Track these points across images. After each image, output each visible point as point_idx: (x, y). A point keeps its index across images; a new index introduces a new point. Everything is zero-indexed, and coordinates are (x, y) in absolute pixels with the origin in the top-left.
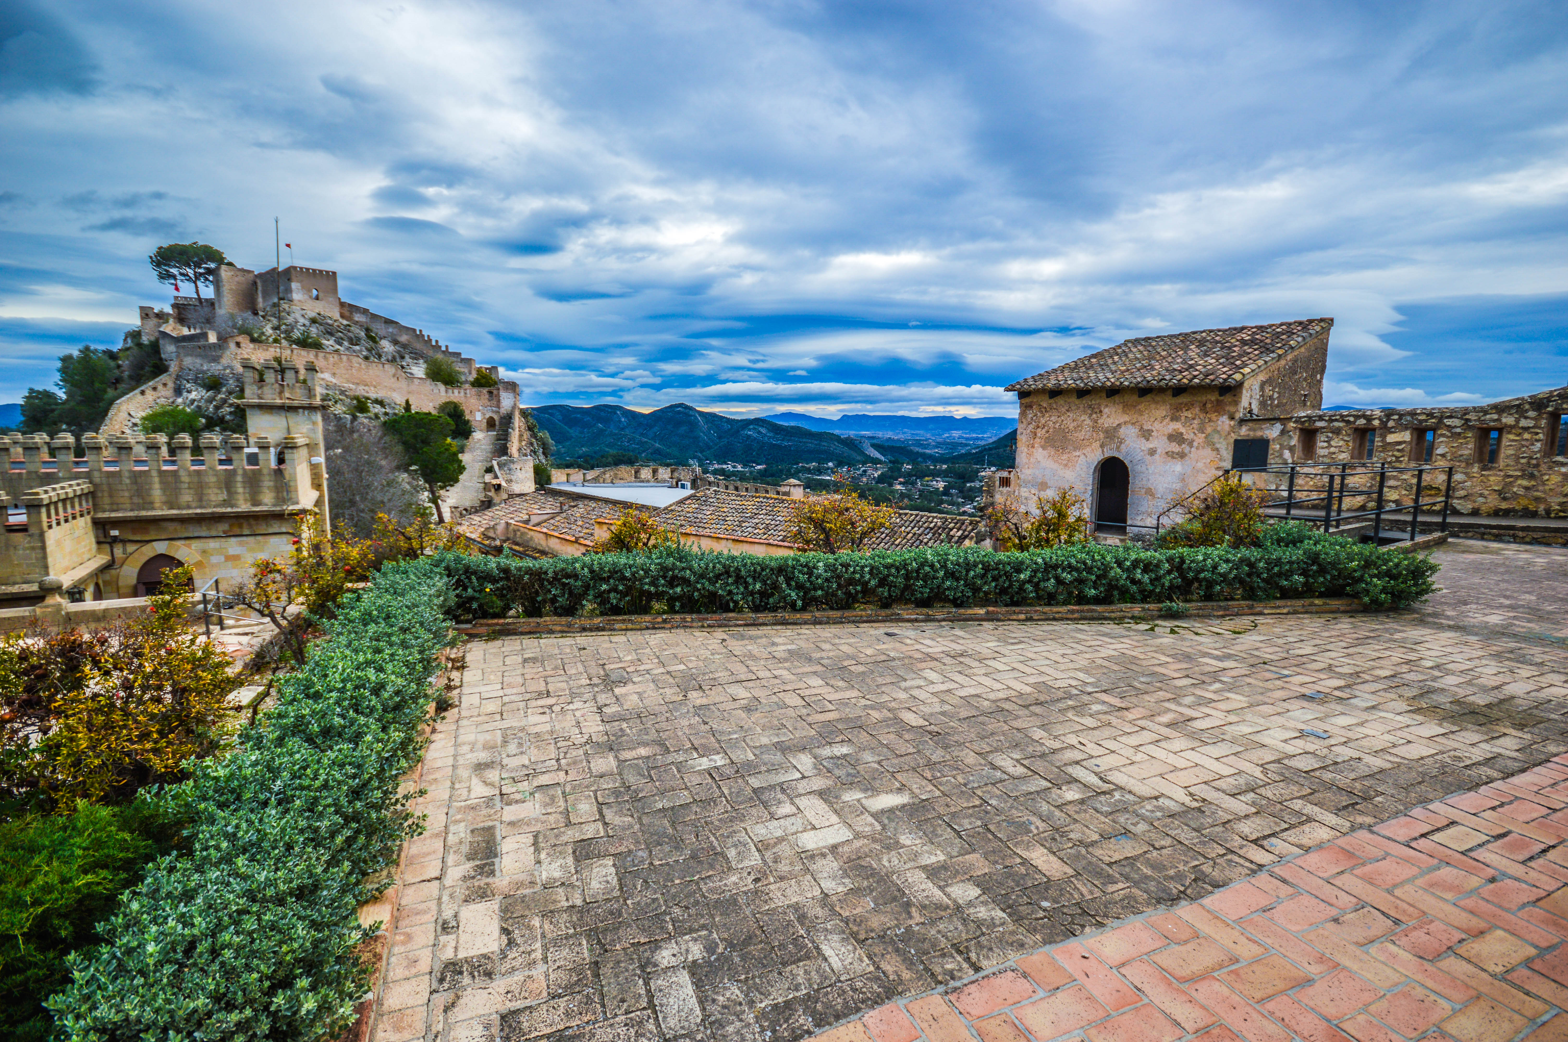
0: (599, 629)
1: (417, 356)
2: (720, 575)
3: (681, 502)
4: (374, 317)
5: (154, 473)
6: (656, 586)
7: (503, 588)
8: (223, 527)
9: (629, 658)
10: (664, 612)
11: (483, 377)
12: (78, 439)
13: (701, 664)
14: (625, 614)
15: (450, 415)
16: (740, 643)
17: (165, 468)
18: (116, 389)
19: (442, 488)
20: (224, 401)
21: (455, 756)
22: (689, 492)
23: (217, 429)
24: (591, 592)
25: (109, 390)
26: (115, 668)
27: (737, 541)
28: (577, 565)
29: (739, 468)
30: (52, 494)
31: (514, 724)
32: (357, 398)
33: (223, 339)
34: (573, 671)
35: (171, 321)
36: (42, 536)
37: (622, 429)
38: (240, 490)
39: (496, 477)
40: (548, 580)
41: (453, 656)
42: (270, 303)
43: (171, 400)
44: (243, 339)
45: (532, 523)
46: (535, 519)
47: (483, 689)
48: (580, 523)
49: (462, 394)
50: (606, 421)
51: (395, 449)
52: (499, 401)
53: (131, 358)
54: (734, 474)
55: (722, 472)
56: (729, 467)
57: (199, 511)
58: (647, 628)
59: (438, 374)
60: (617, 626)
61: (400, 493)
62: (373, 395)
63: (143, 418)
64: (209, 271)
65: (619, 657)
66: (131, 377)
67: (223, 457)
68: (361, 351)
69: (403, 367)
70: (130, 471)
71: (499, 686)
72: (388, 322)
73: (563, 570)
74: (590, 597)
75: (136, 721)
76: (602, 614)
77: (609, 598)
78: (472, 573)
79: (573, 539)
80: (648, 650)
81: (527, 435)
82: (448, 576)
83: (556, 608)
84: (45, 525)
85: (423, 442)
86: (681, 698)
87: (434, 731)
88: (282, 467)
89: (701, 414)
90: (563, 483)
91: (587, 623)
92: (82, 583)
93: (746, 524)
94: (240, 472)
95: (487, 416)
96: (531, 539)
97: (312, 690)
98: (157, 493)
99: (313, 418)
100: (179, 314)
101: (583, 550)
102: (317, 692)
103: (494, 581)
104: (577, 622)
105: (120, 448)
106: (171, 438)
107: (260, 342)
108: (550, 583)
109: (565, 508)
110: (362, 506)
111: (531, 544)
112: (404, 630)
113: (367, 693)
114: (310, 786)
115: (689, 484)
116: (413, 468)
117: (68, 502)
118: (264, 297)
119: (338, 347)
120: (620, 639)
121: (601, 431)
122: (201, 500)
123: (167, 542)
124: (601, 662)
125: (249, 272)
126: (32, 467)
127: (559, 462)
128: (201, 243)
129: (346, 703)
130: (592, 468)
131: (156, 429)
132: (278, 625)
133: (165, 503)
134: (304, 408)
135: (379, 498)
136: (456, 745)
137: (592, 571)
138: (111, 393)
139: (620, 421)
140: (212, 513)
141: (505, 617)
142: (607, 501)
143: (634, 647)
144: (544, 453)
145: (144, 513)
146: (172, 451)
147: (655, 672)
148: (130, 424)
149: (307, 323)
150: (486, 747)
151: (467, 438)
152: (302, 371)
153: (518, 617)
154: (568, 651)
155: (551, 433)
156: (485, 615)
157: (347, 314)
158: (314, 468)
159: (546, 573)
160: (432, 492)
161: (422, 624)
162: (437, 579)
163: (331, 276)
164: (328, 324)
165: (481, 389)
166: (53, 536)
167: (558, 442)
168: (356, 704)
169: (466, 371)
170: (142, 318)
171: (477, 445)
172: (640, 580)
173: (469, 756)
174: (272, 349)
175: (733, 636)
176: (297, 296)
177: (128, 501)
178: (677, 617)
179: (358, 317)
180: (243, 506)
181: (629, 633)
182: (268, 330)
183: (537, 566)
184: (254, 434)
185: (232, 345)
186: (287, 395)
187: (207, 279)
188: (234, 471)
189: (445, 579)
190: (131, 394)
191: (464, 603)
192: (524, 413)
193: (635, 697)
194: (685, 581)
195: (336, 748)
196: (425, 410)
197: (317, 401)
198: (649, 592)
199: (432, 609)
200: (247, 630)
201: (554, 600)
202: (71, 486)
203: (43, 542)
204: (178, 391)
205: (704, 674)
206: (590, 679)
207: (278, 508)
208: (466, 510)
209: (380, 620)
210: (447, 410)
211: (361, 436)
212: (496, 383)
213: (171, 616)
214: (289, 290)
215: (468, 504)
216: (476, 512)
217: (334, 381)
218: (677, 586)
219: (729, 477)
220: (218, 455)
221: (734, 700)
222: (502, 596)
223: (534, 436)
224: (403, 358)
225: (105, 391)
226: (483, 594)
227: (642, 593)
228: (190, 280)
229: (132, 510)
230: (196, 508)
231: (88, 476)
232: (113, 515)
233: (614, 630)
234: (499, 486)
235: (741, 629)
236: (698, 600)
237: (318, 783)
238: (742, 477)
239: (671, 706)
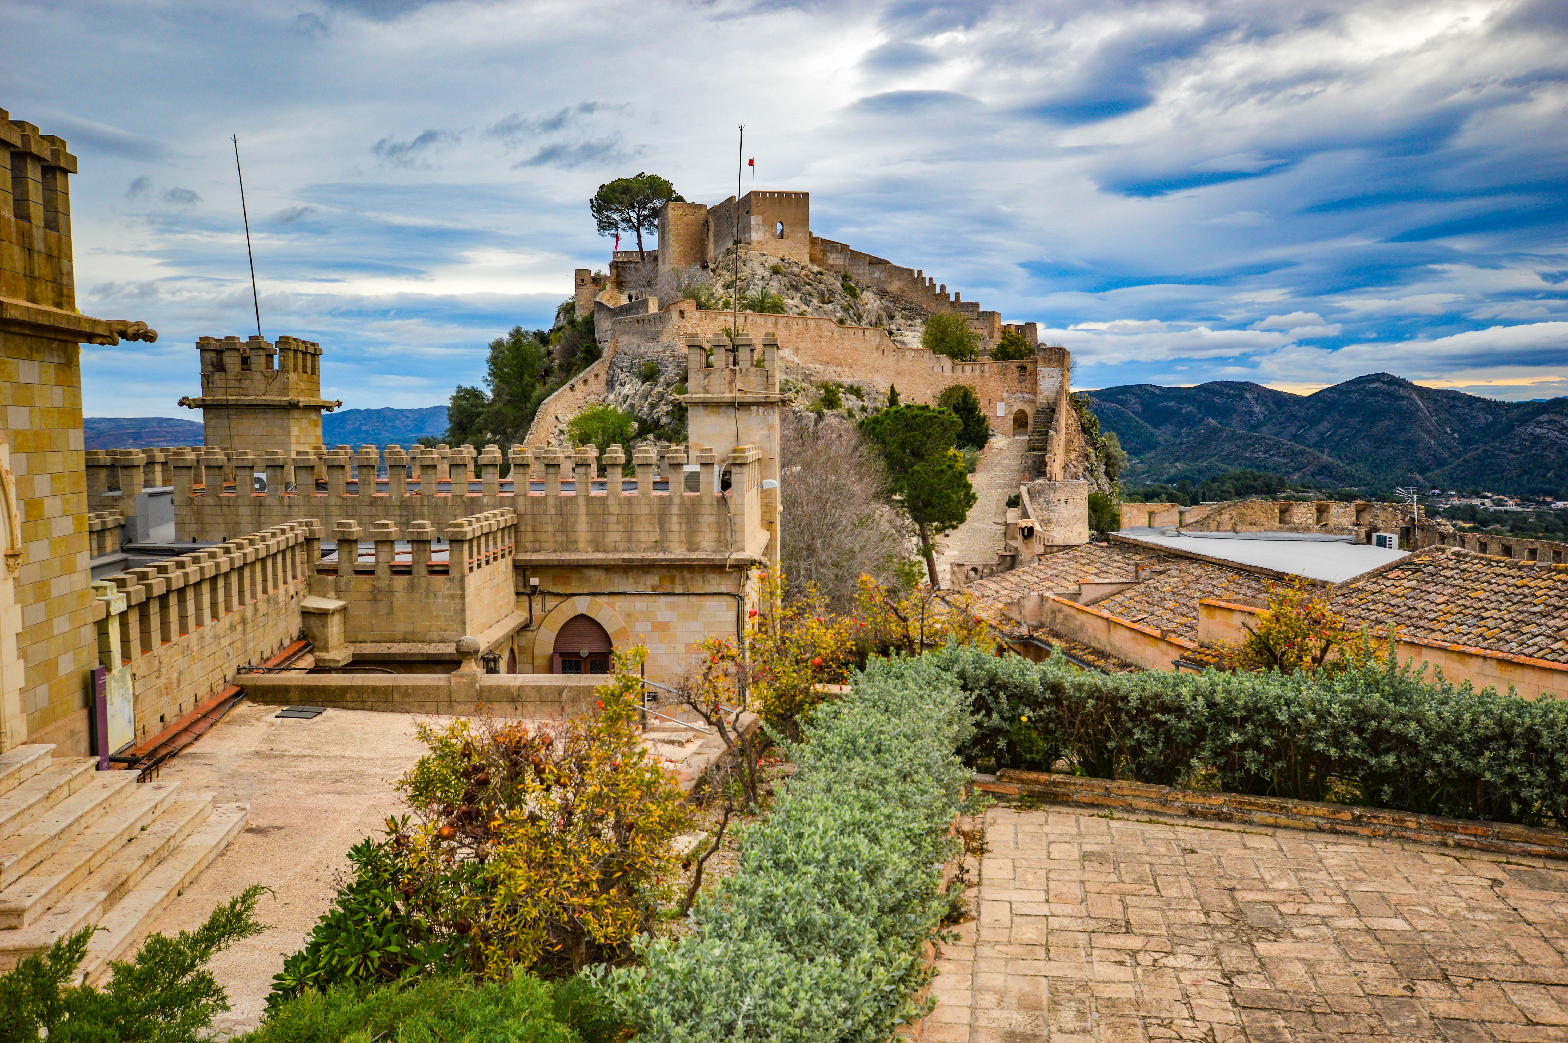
0: (1220, 817)
1: (912, 313)
2: (1487, 739)
3: (1380, 573)
4: (856, 256)
5: (581, 501)
6: (1341, 746)
7: (1049, 718)
8: (651, 580)
9: (1283, 885)
10: (1354, 802)
11: (1012, 343)
12: (504, 454)
13: (1444, 925)
14: (1273, 794)
15: (956, 409)
16: (1537, 895)
17: (593, 493)
18: (544, 384)
19: (939, 531)
20: (661, 397)
21: (973, 1009)
22: (1394, 554)
23: (651, 436)
24: (1208, 744)
25: (538, 385)
26: (557, 782)
27: (1510, 663)
28: (1184, 690)
29: (1511, 505)
30: (476, 526)
31: (1070, 973)
32: (825, 386)
33: (664, 307)
34: (1174, 892)
35: (609, 286)
36: (462, 579)
37: (1255, 427)
38: (675, 527)
39: (1025, 515)
40: (1128, 713)
41: (966, 828)
42: (724, 250)
43: (602, 397)
44: (688, 306)
45: (1083, 599)
46: (1089, 593)
47: (1015, 896)
48: (1170, 604)
49: (977, 372)
50: (1224, 413)
51: (875, 467)
52: (1035, 382)
53: (563, 341)
54: (1497, 517)
55: (1471, 514)
56: (1486, 503)
57: (626, 556)
58: (1320, 830)
59: (943, 340)
60: (1257, 816)
61: (876, 538)
62: (847, 381)
63: (571, 424)
64: (655, 213)
65: (1262, 880)
66: (561, 367)
67: (658, 479)
68: (834, 311)
69: (891, 333)
70: (557, 497)
71: (1042, 897)
72: (876, 262)
73: (1156, 696)
74: (1205, 754)
75: (577, 862)
76: (1227, 788)
77: (1242, 759)
78: (1000, 687)
79: (1158, 633)
80: (1322, 876)
81: (1080, 440)
82: (964, 688)
83: (1139, 767)
84: (466, 567)
85: (914, 453)
86: (1399, 990)
87: (939, 955)
88: (726, 493)
89: (1424, 392)
90: (1140, 528)
91: (1198, 802)
92: (497, 648)
93: (1533, 629)
94: (677, 500)
95: (1015, 409)
96: (1082, 627)
97: (783, 857)
98: (582, 530)
99: (769, 418)
100: (618, 276)
101: (1175, 655)
102: (789, 861)
103: (1035, 703)
104: (1180, 799)
105: (548, 466)
106: (602, 451)
107: (708, 308)
108: (1132, 718)
109: (1144, 574)
110: (824, 557)
111: (1080, 636)
112: (905, 777)
113: (857, 876)
114: (789, 1015)
115: (1395, 538)
116: (897, 497)
117: (491, 537)
118: (716, 242)
119: (805, 308)
120: (1263, 843)
121: (1215, 431)
122: (629, 540)
123: (589, 598)
124: (1226, 883)
125: (700, 207)
126: (457, 490)
127: (1132, 488)
128: (648, 174)
129: (828, 887)
130: (1194, 502)
131: (584, 439)
132: (727, 740)
133: (590, 542)
134: (758, 404)
135: (848, 545)
136: (975, 990)
137: (1211, 704)
138: (539, 389)
139: (1251, 413)
140: (641, 560)
141: (1048, 770)
142: (1223, 565)
143: (1293, 864)
144: (1107, 473)
145: (567, 556)
146: (602, 470)
147: (1341, 923)
148: (557, 432)
149: (767, 274)
150: (1026, 1004)
151: (981, 447)
152: (759, 348)
153: (1072, 773)
154: (1163, 850)
155: (1121, 435)
156: (1016, 764)
157: (819, 255)
158: (766, 494)
159: (1125, 698)
160: (924, 538)
161: (928, 769)
162: (947, 692)
163: (802, 199)
164: (792, 273)
165: (1007, 363)
166: (473, 581)
167: (1133, 452)
168: (841, 891)
169: (985, 333)
170: (578, 286)
171: (997, 459)
172: (1308, 731)
173: (996, 1014)
174: (722, 318)
175: (1518, 876)
176: (756, 236)
177: (551, 539)
178: (1386, 816)
179: (834, 259)
180: (678, 552)
181: (1280, 833)
182: (719, 291)
183: (1111, 685)
184: (696, 445)
185: (675, 315)
186: (739, 385)
187: (651, 224)
188: (670, 498)
189: (961, 694)
190: (560, 390)
191: (984, 736)
192: (1076, 402)
193: (1299, 969)
194: (1403, 743)
195: (819, 959)
196: (920, 402)
197: (775, 394)
198: (1324, 757)
199: (942, 744)
200: (674, 736)
201: (1136, 751)
202: (495, 515)
203: (463, 589)
204: (610, 384)
205: (1452, 950)
206: (1207, 914)
207: (719, 557)
208: (975, 570)
209: (868, 754)
210: (953, 401)
211: (827, 446)
212: (1031, 351)
213: (619, 717)
214: (748, 228)
215: (977, 560)
216: (992, 574)
217: (796, 360)
218: (1387, 751)
219: (1484, 523)
220: (652, 476)
221: (1530, 1023)
222: (1047, 733)
223: (1092, 442)
224: (892, 318)
225: (534, 387)
226: (1016, 726)
227: (1309, 755)
228: (632, 227)
229: (555, 551)
230: (623, 551)
231: (513, 502)
232: (535, 556)
233: (1251, 823)
234: (1031, 530)
235: (1538, 863)
236: (1432, 787)
237: (798, 1013)
238: (1518, 526)
239: (1378, 1004)
